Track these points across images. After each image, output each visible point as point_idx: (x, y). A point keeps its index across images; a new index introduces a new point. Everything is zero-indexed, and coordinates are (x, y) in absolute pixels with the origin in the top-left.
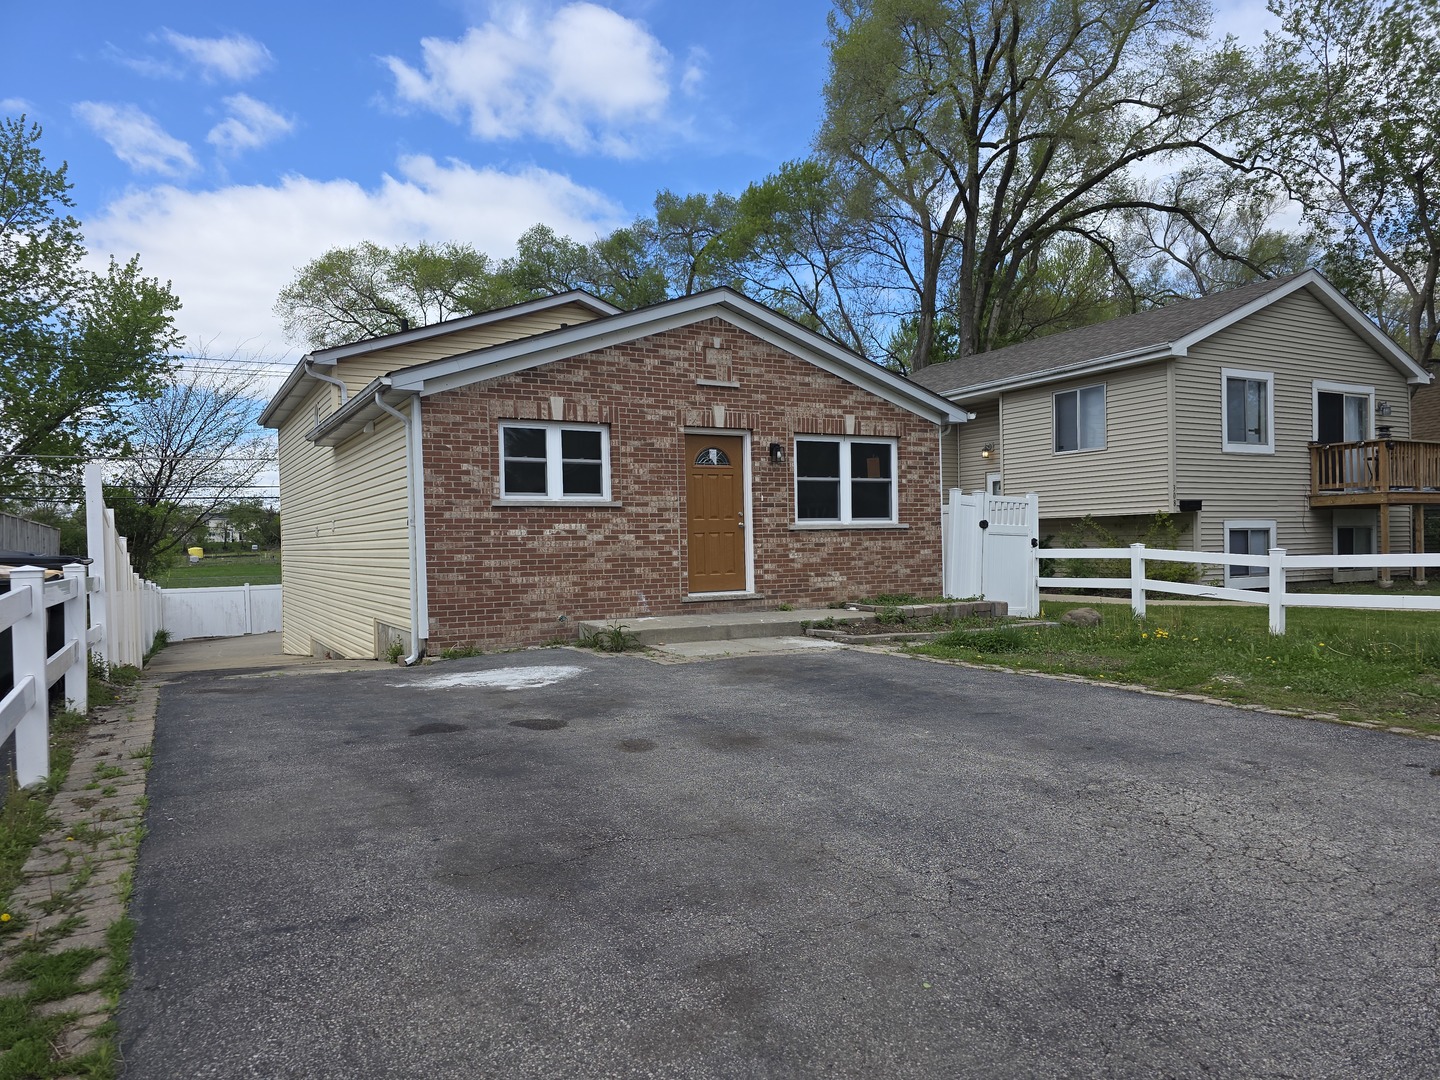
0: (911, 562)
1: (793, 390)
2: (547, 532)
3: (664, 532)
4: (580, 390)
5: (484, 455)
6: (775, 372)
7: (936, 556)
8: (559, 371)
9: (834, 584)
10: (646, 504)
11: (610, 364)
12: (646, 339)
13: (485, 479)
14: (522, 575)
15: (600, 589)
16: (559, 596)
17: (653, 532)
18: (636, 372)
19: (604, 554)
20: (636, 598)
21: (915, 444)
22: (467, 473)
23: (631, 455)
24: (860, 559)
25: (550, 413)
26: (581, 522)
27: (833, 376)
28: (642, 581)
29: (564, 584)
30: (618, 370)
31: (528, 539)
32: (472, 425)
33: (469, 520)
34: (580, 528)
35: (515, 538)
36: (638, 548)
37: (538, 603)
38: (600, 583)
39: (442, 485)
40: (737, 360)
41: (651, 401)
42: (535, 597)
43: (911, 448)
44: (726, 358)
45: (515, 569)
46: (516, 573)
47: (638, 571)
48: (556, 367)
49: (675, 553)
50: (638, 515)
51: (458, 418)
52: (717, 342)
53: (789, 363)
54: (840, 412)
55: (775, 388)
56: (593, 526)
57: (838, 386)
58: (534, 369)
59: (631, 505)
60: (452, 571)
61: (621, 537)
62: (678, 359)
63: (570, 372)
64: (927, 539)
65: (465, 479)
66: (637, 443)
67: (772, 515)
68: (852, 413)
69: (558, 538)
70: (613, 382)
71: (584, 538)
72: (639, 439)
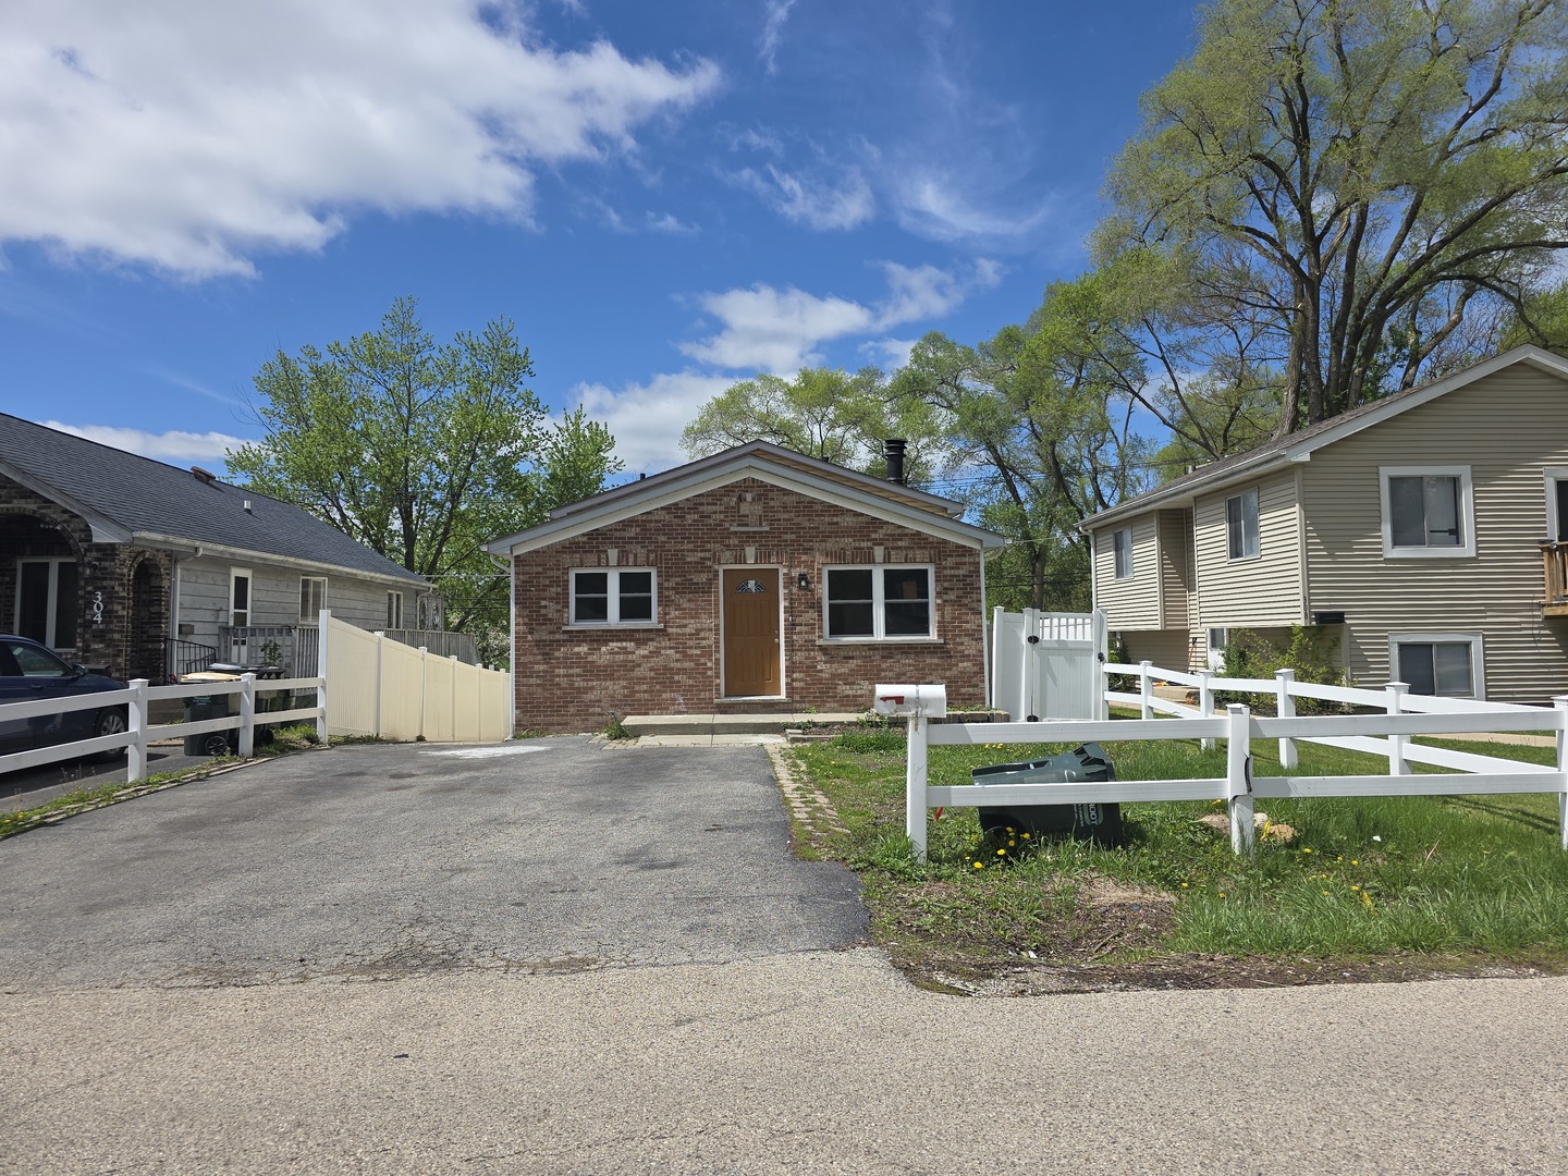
0: (948, 674)
2: (603, 649)
3: (700, 647)
4: (632, 543)
5: (557, 594)
6: (804, 516)
7: (976, 669)
8: (616, 530)
9: (863, 692)
10: (685, 626)
11: (656, 521)
12: (687, 500)
13: (558, 611)
14: (584, 680)
15: (645, 692)
16: (612, 697)
17: (691, 647)
18: (679, 525)
19: (649, 665)
20: (675, 700)
21: (951, 568)
22: (545, 607)
23: (673, 589)
24: (892, 671)
25: (608, 562)
26: (631, 641)
28: (681, 686)
29: (617, 688)
30: (663, 525)
31: (589, 654)
32: (550, 573)
33: (545, 641)
34: (630, 645)
35: (579, 653)
36: (677, 661)
37: (595, 701)
38: (645, 687)
39: (527, 616)
40: (766, 508)
41: (691, 546)
42: (593, 697)
43: (948, 572)
44: (758, 508)
45: (578, 676)
46: (579, 679)
47: (676, 678)
48: (614, 527)
49: (709, 664)
50: (678, 634)
51: (540, 569)
52: (749, 497)
53: (818, 507)
54: (870, 544)
55: (804, 528)
56: (640, 643)
58: (597, 530)
59: (671, 627)
60: (532, 677)
61: (663, 652)
62: (715, 513)
63: (624, 530)
65: (543, 611)
66: (678, 579)
67: (800, 633)
68: (882, 544)
69: (612, 653)
70: (659, 534)
71: (633, 653)
72: (680, 576)
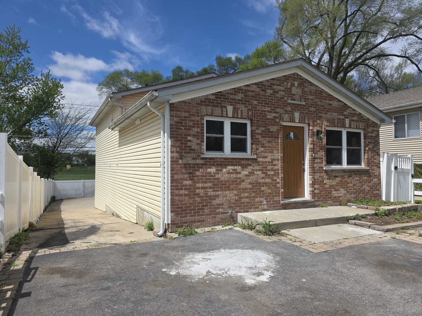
0: (370, 184)
1: (326, 107)
2: (224, 170)
3: (274, 170)
4: (239, 103)
5: (198, 133)
6: (319, 98)
7: (379, 182)
8: (231, 94)
9: (341, 194)
10: (266, 157)
11: (253, 91)
12: (267, 81)
13: (198, 144)
14: (214, 191)
15: (247, 197)
16: (229, 201)
17: (269, 170)
18: (263, 95)
19: (249, 181)
20: (261, 202)
21: (371, 133)
22: (190, 141)
23: (260, 134)
24: (351, 183)
25: (227, 114)
26: (239, 165)
27: (341, 101)
28: (264, 194)
29: (231, 195)
30: (256, 94)
31: (216, 173)
32: (193, 118)
33: (190, 164)
34: (238, 168)
35: (210, 173)
36: (263, 178)
37: (220, 205)
38: (246, 195)
39: (179, 147)
40: (304, 92)
41: (269, 109)
42: (218, 201)
43: (369, 134)
44: (299, 91)
45: (210, 188)
46: (210, 190)
47: (262, 188)
48: (230, 92)
49: (278, 180)
50: (263, 162)
51: (187, 115)
52: (296, 84)
53: (324, 95)
54: (343, 117)
55: (318, 105)
56: (244, 167)
57: (343, 106)
58: (220, 92)
59: (260, 157)
60: (182, 189)
61: (255, 172)
62: (280, 91)
63: (235, 95)
64: (375, 174)
65: (189, 144)
66: (263, 129)
67: (317, 163)
68: (347, 118)
69: (229, 173)
70: (253, 100)
71: (240, 173)
72: (264, 127)
